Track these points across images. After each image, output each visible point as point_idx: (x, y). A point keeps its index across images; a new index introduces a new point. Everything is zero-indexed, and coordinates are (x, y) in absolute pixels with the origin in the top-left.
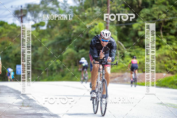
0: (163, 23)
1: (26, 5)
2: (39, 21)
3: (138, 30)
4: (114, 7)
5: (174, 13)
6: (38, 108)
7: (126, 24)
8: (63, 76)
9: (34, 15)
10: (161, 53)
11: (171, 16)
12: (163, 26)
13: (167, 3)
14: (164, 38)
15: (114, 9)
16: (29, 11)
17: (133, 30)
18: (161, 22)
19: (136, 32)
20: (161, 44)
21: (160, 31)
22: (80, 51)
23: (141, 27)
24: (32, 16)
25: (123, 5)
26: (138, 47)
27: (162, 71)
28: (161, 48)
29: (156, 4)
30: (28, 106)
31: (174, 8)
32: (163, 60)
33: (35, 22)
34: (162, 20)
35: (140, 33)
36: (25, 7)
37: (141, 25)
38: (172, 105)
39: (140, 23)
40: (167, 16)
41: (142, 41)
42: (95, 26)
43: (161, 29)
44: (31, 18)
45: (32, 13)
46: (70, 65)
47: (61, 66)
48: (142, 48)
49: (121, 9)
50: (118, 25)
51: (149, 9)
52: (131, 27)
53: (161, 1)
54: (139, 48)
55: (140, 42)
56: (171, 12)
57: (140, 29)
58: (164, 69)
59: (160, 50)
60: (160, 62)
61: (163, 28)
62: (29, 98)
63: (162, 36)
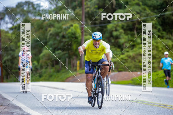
0: (137, 23)
1: (4, 8)
2: (17, 24)
3: (112, 31)
4: (88, 9)
5: (148, 13)
6: (12, 107)
7: (101, 25)
8: (40, 76)
9: (12, 18)
10: (135, 53)
11: (145, 16)
12: (137, 26)
13: (141, 3)
14: (138, 37)
15: (88, 11)
16: (7, 14)
17: (107, 30)
18: (135, 22)
19: (111, 33)
20: (135, 43)
21: (134, 31)
22: (57, 52)
23: (115, 28)
24: (10, 19)
25: (96, 6)
26: (113, 46)
27: (137, 70)
28: (136, 47)
29: (130, 5)
30: (1, 106)
31: (147, 9)
32: (138, 59)
33: (13, 25)
34: (136, 20)
35: (115, 33)
36: (2, 11)
37: (115, 26)
38: (142, 102)
39: (115, 24)
40: (141, 16)
41: (116, 41)
42: (71, 28)
43: (135, 29)
44: (9, 21)
45: (10, 15)
46: (48, 66)
47: (39, 67)
48: (116, 48)
49: (95, 10)
50: (93, 26)
51: (123, 9)
52: (106, 27)
53: (134, 2)
54: (114, 48)
55: (115, 42)
56: (144, 13)
57: (114, 29)
58: (139, 68)
59: (135, 49)
60: (135, 61)
61: (137, 28)
62: (4, 98)
63: (136, 36)
